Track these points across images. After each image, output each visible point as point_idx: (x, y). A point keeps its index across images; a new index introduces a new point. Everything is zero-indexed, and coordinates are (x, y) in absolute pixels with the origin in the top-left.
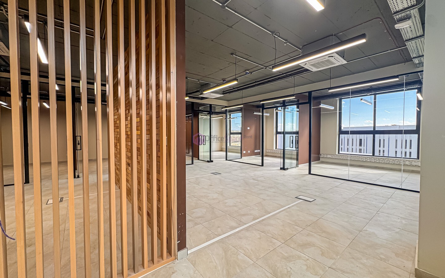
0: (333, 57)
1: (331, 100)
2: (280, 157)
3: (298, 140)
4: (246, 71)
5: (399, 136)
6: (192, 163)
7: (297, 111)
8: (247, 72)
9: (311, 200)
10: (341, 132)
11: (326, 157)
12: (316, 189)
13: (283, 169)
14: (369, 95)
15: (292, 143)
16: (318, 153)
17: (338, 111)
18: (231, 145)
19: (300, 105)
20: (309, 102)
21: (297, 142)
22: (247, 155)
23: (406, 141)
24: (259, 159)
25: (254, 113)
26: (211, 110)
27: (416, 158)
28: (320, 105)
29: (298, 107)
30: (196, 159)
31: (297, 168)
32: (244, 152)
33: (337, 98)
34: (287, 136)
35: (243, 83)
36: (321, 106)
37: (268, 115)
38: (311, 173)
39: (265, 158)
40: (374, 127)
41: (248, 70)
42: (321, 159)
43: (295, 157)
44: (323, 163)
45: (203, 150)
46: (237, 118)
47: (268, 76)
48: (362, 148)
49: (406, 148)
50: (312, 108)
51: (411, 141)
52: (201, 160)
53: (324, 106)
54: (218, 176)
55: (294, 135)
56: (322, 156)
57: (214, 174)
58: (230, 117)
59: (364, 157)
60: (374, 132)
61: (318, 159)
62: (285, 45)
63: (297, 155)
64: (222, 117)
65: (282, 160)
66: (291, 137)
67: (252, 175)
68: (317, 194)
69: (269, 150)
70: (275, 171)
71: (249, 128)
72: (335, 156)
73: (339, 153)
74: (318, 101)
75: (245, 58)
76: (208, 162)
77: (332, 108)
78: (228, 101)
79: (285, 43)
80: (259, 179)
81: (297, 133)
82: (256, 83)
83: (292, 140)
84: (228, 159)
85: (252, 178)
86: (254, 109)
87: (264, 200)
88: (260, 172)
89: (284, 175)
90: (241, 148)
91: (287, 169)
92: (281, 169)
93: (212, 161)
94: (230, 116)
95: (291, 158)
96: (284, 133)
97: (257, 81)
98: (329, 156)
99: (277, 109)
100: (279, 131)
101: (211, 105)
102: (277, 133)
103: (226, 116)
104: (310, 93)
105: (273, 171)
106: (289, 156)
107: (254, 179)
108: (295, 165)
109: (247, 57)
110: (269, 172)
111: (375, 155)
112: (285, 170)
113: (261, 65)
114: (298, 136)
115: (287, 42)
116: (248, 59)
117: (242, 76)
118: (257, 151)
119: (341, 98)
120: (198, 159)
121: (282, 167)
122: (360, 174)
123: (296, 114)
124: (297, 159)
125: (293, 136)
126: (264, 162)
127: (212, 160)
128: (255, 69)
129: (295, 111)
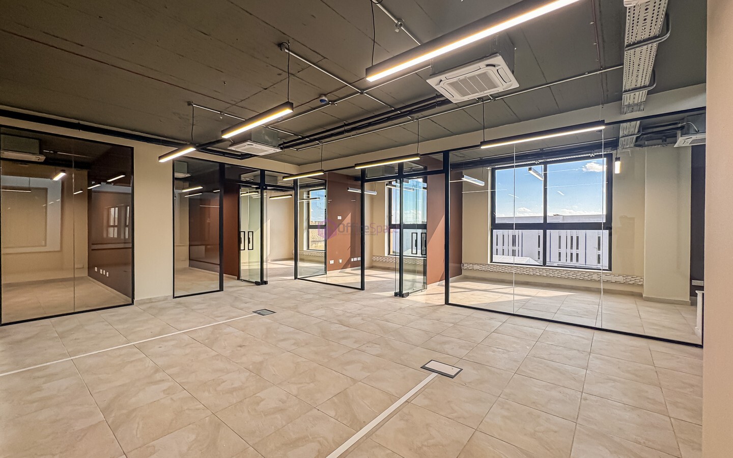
0: (494, 66)
1: (479, 170)
2: (394, 270)
3: (426, 241)
4: (321, 95)
5: (563, 233)
6: (221, 289)
7: (424, 188)
8: (324, 98)
9: (452, 371)
10: (495, 226)
11: (471, 268)
12: (460, 341)
13: (400, 294)
14: (538, 164)
15: (416, 246)
16: (459, 261)
17: (489, 191)
18: (310, 248)
19: (428, 176)
20: (445, 171)
21: (425, 243)
22: (335, 267)
23: (572, 237)
24: (357, 275)
25: (348, 189)
26: (263, 182)
27: (608, 268)
28: (463, 177)
29: (425, 181)
30: (234, 279)
31: (425, 292)
32: (332, 262)
33: (488, 167)
34: (407, 233)
35: (320, 127)
36: (464, 179)
37: (375, 193)
38: (450, 302)
39: (367, 272)
40: (545, 218)
41: (325, 95)
42: (464, 273)
43: (422, 269)
44: (467, 279)
45: (248, 260)
46: (319, 198)
47: (368, 112)
48: (516, 248)
49: (572, 248)
50: (450, 182)
51: (578, 237)
52: (244, 280)
53: (469, 179)
54: (266, 319)
55: (419, 231)
56: (466, 268)
57: (259, 314)
58: (309, 197)
59: (531, 268)
60: (545, 226)
61: (459, 272)
62: (397, 31)
63: (425, 266)
64: (291, 197)
65: (398, 275)
66: (414, 235)
67: (340, 312)
68: (464, 352)
69: (377, 258)
70: (385, 300)
71: (340, 218)
72: (487, 266)
73: (491, 261)
74: (458, 171)
75: (315, 61)
76: (257, 283)
77: (482, 184)
78: (299, 165)
79: (396, 25)
80: (353, 321)
81: (423, 226)
82: (346, 128)
83: (416, 241)
84: (299, 277)
85: (338, 321)
86: (350, 182)
87: (354, 381)
88: (357, 304)
89: (401, 309)
90: (325, 253)
91: (408, 294)
92: (396, 295)
93: (266, 283)
94: (309, 194)
95: (414, 272)
96: (401, 227)
97: (346, 123)
98: (476, 267)
99: (390, 183)
100: (393, 222)
101: (263, 171)
102: (391, 226)
103: (296, 194)
104: (446, 153)
105: (381, 301)
106: (411, 268)
107: (341, 323)
108: (420, 286)
109: (317, 58)
110: (373, 302)
111: (547, 265)
112: (403, 297)
113: (350, 84)
114: (426, 233)
115: (401, 25)
116: (320, 63)
117: (315, 109)
118: (355, 259)
119: (494, 167)
120: (239, 279)
121: (398, 291)
122: (529, 300)
123: (422, 193)
124: (425, 273)
125: (417, 233)
126: (366, 279)
127: (265, 279)
128: (340, 94)
129: (420, 187)
